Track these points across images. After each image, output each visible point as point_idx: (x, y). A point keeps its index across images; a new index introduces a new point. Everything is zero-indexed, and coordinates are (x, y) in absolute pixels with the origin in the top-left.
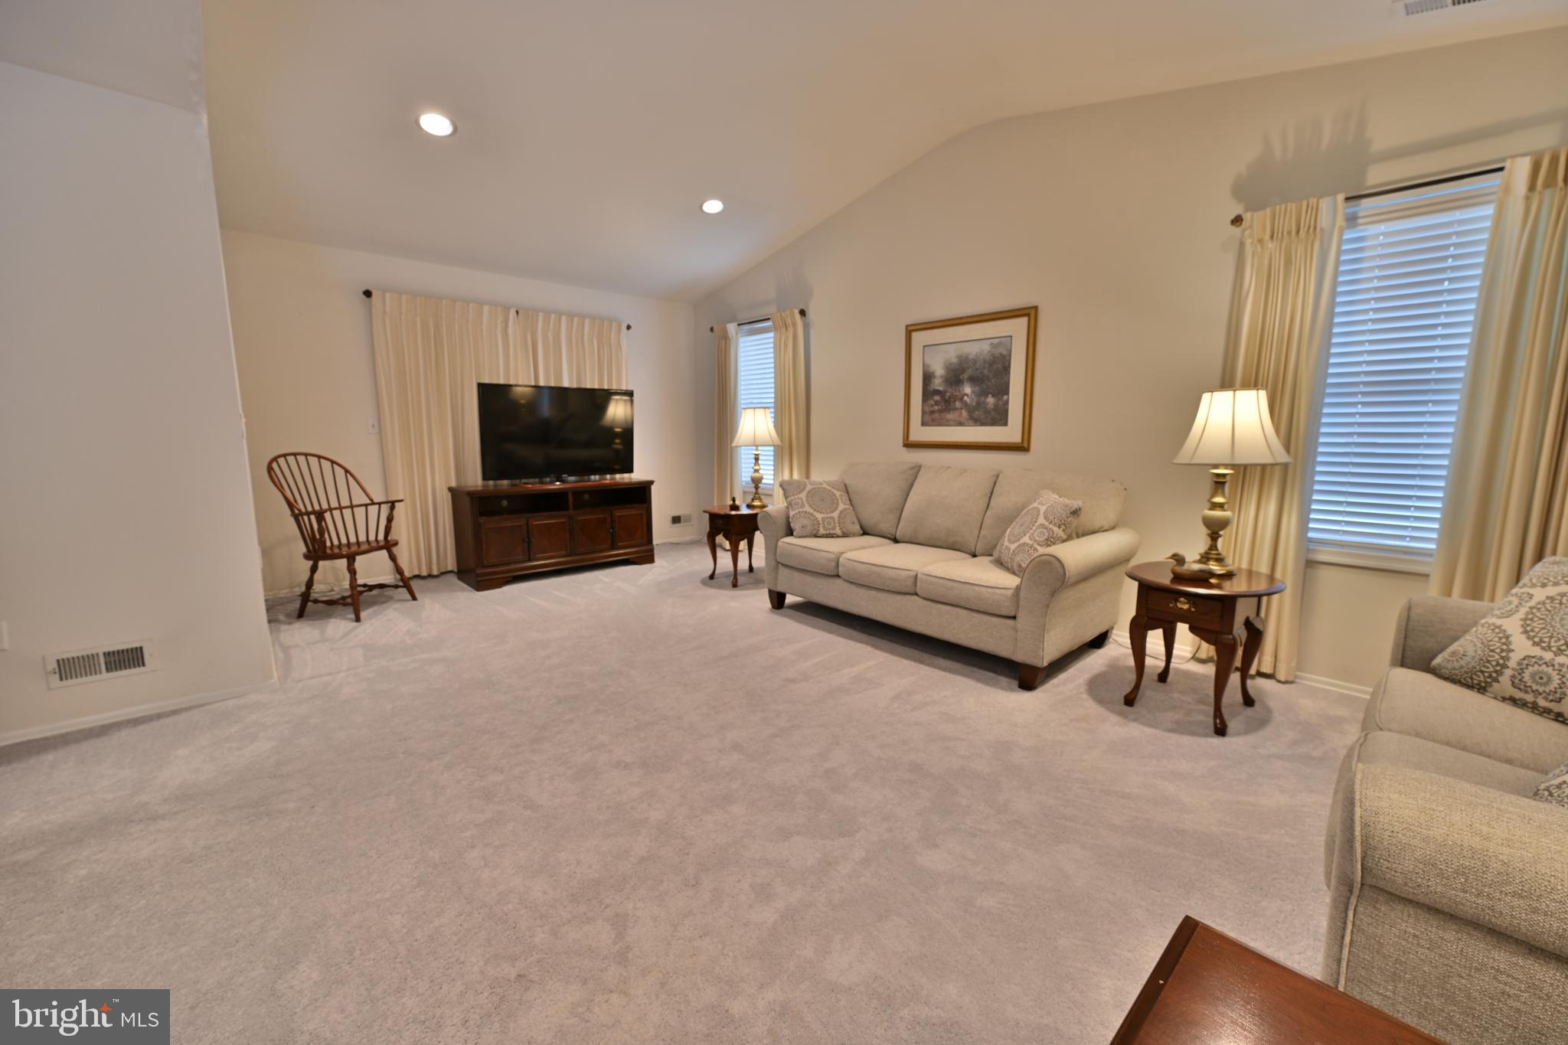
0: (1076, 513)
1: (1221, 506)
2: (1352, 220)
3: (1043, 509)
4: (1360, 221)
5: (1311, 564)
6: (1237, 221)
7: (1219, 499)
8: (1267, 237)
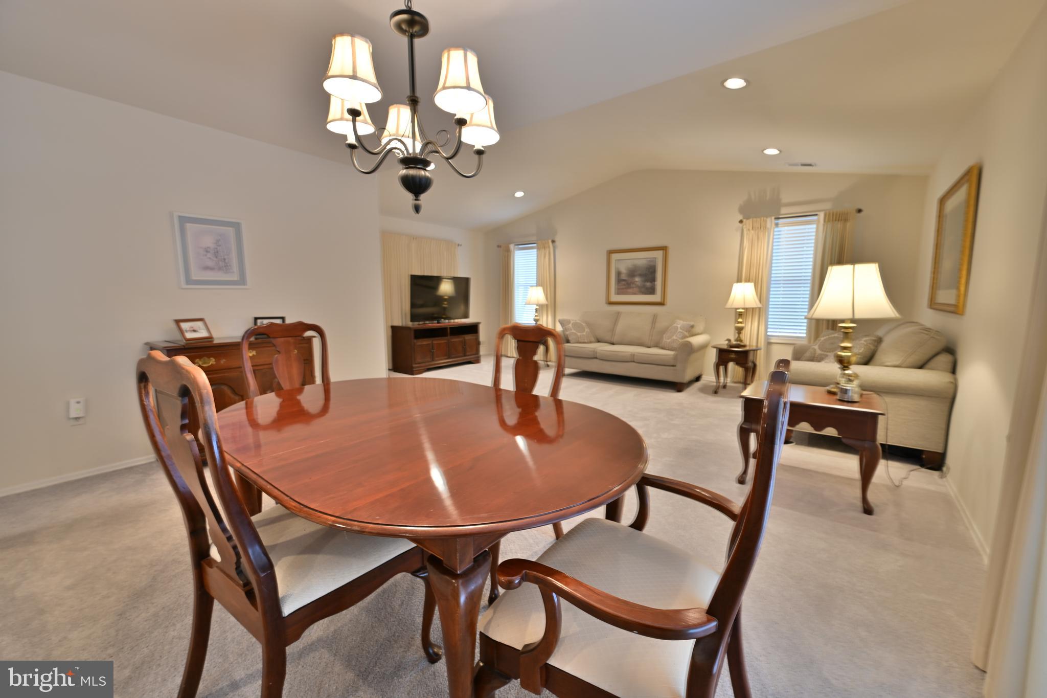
0: (692, 327)
1: (741, 323)
2: (777, 225)
3: (679, 326)
4: (780, 225)
5: (769, 344)
6: (741, 222)
7: (740, 320)
8: (751, 228)
